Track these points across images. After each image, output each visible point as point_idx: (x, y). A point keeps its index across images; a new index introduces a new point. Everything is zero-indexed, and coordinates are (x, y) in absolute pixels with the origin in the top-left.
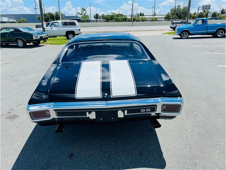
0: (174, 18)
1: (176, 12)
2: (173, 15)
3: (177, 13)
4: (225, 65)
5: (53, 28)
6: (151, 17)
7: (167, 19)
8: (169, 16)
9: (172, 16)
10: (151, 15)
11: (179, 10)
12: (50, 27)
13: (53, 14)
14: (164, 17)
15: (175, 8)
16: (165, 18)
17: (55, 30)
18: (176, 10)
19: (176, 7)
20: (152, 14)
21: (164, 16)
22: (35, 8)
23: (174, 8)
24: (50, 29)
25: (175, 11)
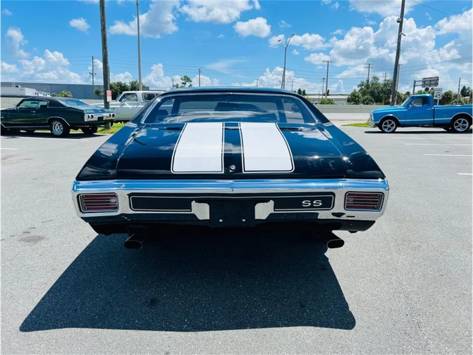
0: (366, 100)
1: (369, 90)
2: (364, 93)
3: (371, 92)
4: (472, 173)
5: (124, 105)
6: (321, 97)
7: (352, 102)
8: (356, 97)
9: (363, 97)
10: (319, 95)
11: (376, 86)
12: (120, 103)
13: (126, 84)
14: (345, 99)
15: (368, 81)
16: (349, 100)
17: (128, 108)
18: (370, 85)
19: (370, 80)
20: (321, 93)
21: (347, 97)
22: (93, 74)
23: (365, 82)
24: (119, 106)
25: (367, 86)
